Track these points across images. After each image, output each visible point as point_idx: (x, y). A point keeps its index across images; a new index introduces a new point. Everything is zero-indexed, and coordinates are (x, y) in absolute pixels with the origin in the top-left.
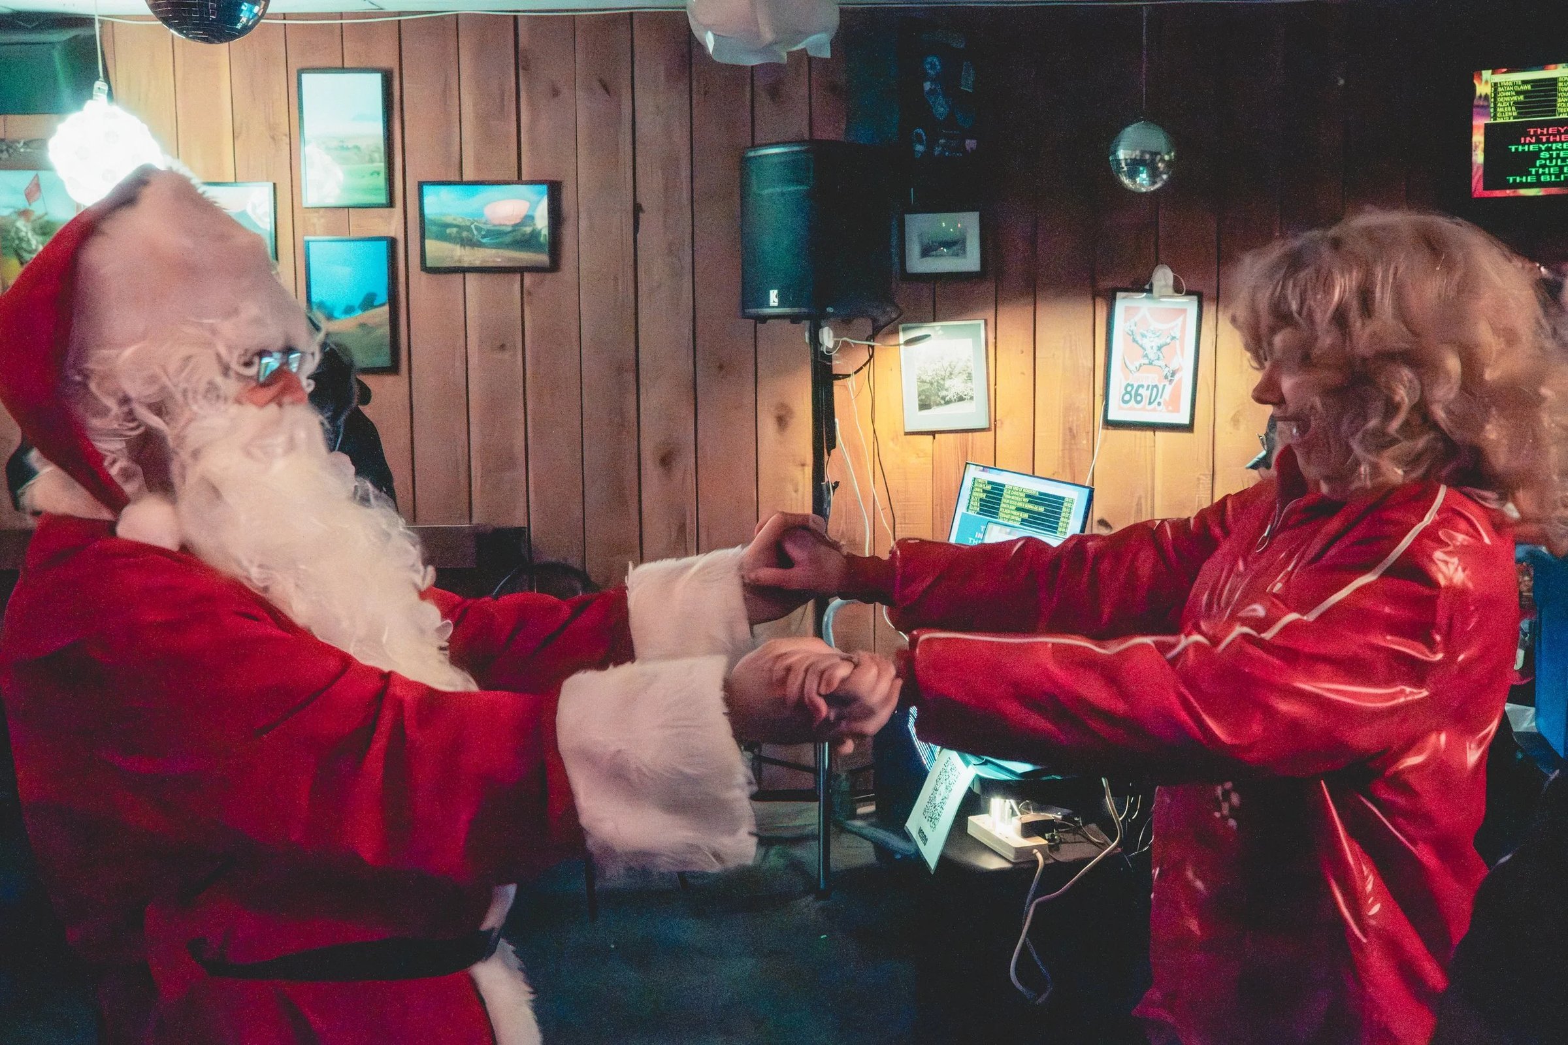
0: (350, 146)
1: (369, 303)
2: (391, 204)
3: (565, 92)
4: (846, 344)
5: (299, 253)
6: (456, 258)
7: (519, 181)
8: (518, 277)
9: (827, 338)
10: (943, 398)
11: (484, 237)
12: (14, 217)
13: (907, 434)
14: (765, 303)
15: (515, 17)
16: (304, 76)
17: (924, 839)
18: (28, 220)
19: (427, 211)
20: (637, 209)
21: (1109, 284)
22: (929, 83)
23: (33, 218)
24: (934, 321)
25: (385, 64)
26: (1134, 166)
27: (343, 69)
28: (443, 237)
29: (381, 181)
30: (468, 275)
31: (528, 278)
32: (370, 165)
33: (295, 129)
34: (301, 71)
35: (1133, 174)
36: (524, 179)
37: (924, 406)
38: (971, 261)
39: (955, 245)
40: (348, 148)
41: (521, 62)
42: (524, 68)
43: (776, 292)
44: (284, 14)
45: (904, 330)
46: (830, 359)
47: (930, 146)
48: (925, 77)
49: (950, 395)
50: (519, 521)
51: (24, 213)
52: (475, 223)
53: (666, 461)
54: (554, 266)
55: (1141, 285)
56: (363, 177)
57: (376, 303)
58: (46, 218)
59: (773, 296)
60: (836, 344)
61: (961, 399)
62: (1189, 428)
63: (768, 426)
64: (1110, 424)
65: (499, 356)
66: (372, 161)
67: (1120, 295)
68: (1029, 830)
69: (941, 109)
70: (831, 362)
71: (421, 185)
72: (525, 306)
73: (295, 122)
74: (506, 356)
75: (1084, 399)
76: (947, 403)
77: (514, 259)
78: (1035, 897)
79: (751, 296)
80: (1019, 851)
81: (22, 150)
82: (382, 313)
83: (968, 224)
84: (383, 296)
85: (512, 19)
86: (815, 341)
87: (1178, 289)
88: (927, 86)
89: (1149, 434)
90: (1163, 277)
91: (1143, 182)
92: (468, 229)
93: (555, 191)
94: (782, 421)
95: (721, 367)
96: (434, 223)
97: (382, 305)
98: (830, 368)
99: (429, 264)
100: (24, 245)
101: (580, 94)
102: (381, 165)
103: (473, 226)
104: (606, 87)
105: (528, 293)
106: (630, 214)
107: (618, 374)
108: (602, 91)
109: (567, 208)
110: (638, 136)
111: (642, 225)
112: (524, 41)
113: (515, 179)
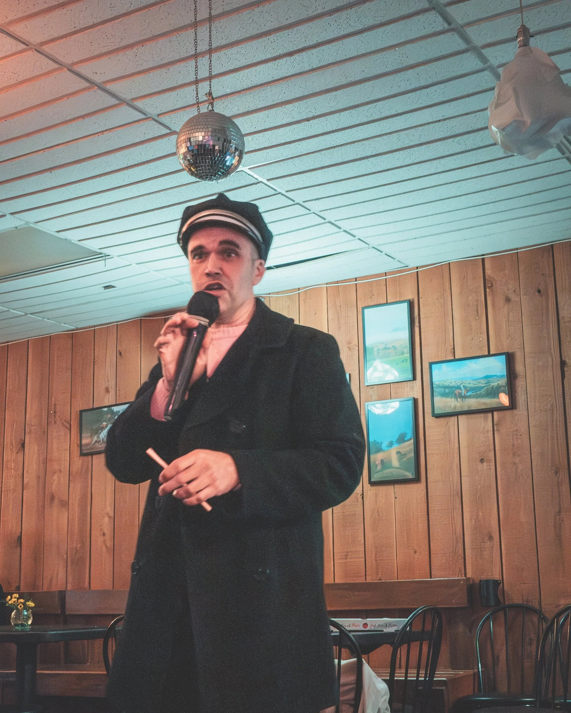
1: (401, 439)
2: (414, 378)
3: (514, 298)
6: (453, 406)
7: (489, 355)
8: (490, 415)
11: (467, 392)
15: (483, 259)
16: (366, 310)
19: (434, 380)
20: (563, 364)
25: (410, 297)
27: (387, 304)
28: (444, 395)
29: (408, 365)
30: (459, 417)
31: (496, 415)
32: (402, 356)
33: (361, 341)
34: (363, 308)
36: (491, 353)
40: (389, 348)
41: (487, 284)
42: (489, 287)
44: (356, 278)
50: (497, 576)
52: (463, 384)
56: (398, 364)
57: (406, 439)
65: (480, 465)
66: (402, 354)
71: (431, 364)
72: (496, 432)
73: (361, 338)
74: (485, 465)
77: (485, 404)
82: (409, 445)
84: (410, 434)
85: (481, 261)
92: (459, 388)
93: (510, 359)
96: (439, 386)
97: (410, 439)
99: (436, 412)
101: (523, 298)
102: (408, 355)
103: (462, 386)
104: (539, 291)
105: (497, 424)
106: (559, 367)
107: (556, 473)
108: (537, 294)
109: (519, 368)
110: (560, 318)
111: (567, 374)
112: (488, 272)
113: (487, 354)
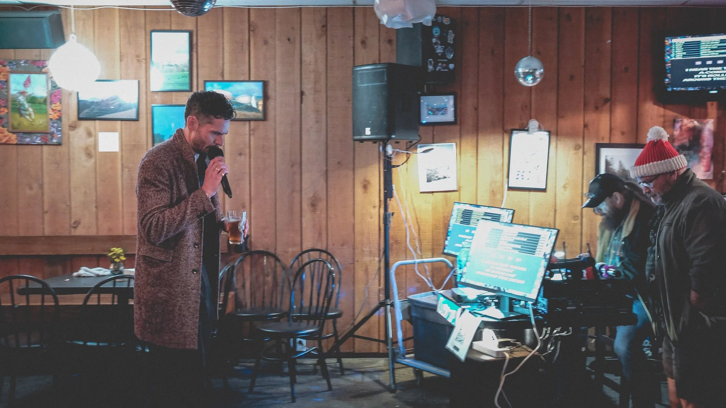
0: (173, 65)
3: (270, 41)
4: (397, 152)
5: (149, 111)
7: (249, 81)
8: (248, 123)
9: (390, 150)
10: (437, 177)
12: (18, 95)
13: (421, 193)
14: (364, 133)
15: (249, 9)
16: (153, 33)
17: (457, 349)
18: (24, 96)
20: (302, 93)
21: (509, 127)
22: (435, 39)
23: (27, 95)
24: (433, 143)
25: (190, 29)
26: (526, 74)
27: (171, 31)
29: (187, 80)
31: (252, 123)
32: (182, 73)
33: (148, 56)
34: (152, 31)
35: (525, 78)
36: (252, 79)
37: (429, 180)
38: (449, 117)
39: (442, 110)
40: (171, 66)
41: (251, 28)
42: (253, 31)
43: (369, 129)
45: (421, 147)
46: (390, 158)
47: (435, 66)
48: (432, 36)
49: (441, 176)
51: (22, 93)
53: (313, 205)
54: (265, 118)
55: (524, 128)
56: (179, 78)
58: (33, 95)
59: (368, 131)
60: (393, 152)
61: (445, 177)
62: (544, 190)
63: (359, 190)
64: (510, 189)
65: (239, 158)
66: (183, 71)
67: (514, 132)
68: (501, 345)
69: (439, 50)
70: (391, 159)
72: (251, 135)
73: (148, 54)
74: (242, 157)
75: (498, 178)
76: (439, 179)
77: (245, 115)
78: (504, 374)
79: (357, 130)
80: (498, 353)
81: (23, 65)
83: (449, 101)
85: (247, 10)
86: (385, 151)
87: (540, 129)
88: (434, 40)
89: (527, 193)
90: (534, 124)
91: (529, 82)
93: (265, 85)
94: (366, 186)
95: (339, 163)
98: (390, 162)
100: (22, 108)
101: (277, 43)
102: (187, 73)
104: (289, 40)
105: (253, 130)
106: (299, 95)
107: (292, 166)
108: (287, 41)
109: (271, 92)
110: (303, 61)
111: (304, 100)
112: (252, 19)
113: (247, 79)
